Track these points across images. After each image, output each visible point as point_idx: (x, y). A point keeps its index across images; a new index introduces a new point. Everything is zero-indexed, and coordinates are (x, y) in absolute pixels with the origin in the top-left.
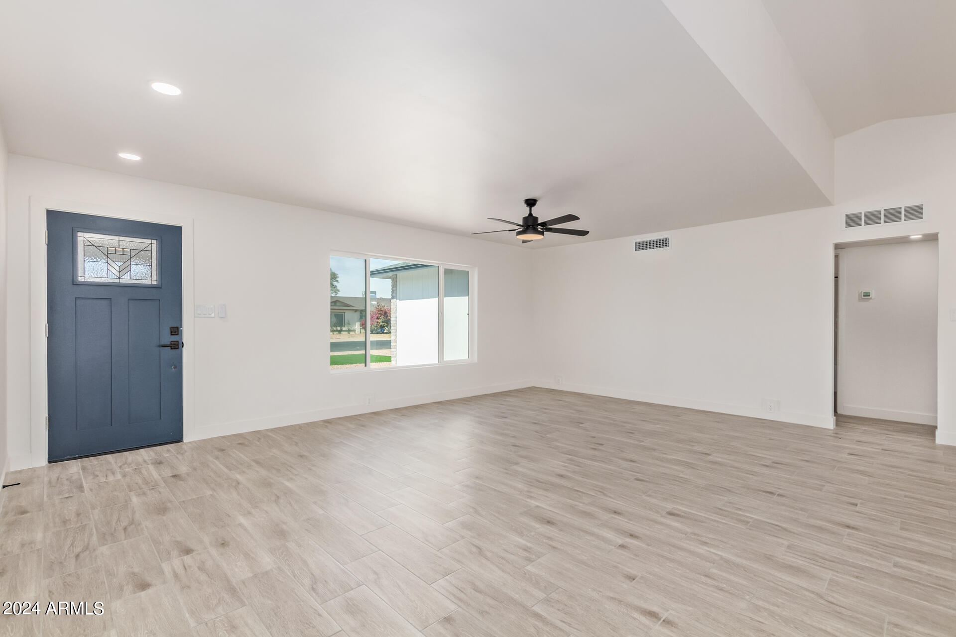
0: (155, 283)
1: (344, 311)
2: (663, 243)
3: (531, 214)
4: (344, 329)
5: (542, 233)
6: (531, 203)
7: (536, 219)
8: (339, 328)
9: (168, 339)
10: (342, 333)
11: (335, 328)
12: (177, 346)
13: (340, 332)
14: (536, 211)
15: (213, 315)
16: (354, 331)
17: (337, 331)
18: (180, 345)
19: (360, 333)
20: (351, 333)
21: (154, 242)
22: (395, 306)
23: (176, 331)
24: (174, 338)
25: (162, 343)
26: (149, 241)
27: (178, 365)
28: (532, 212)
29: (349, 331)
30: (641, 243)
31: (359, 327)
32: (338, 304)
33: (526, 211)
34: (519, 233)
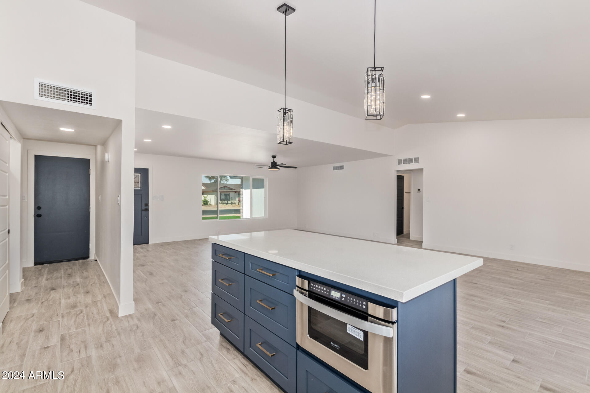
0: (140, 188)
1: (229, 192)
2: (342, 168)
3: (274, 161)
4: (229, 202)
5: (278, 168)
6: (274, 157)
7: (276, 163)
8: (226, 202)
9: (144, 208)
10: (228, 204)
11: (224, 202)
12: (147, 210)
13: (227, 204)
14: (276, 160)
15: (159, 199)
16: (235, 203)
17: (225, 203)
18: (148, 210)
19: (238, 204)
20: (233, 204)
21: (140, 174)
22: (242, 192)
23: (147, 205)
24: (146, 207)
25: (142, 209)
26: (138, 174)
27: (147, 217)
29: (232, 203)
30: (335, 167)
31: (238, 201)
32: (226, 188)
33: (272, 160)
34: (269, 168)
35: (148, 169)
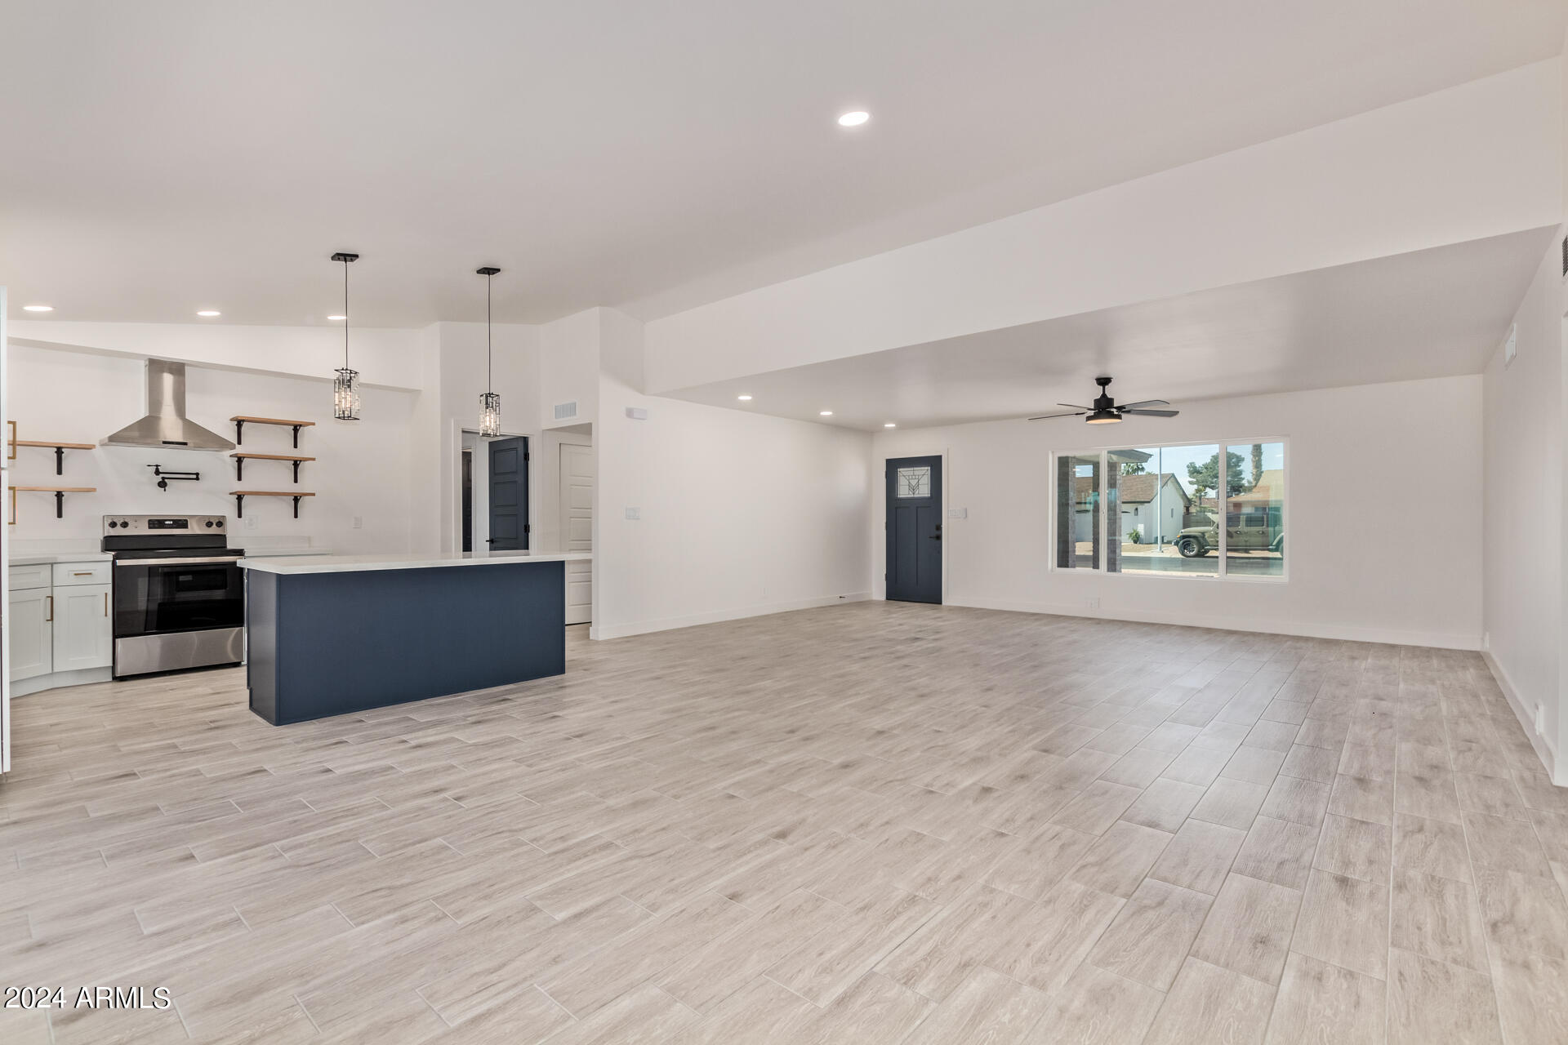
3: (1104, 395)
5: (1119, 417)
6: (1104, 382)
7: (1111, 401)
9: (936, 533)
12: (939, 538)
14: (1110, 391)
15: (959, 516)
23: (939, 528)
25: (931, 535)
28: (1106, 393)
33: (1097, 392)
34: (1089, 418)
35: (941, 456)
